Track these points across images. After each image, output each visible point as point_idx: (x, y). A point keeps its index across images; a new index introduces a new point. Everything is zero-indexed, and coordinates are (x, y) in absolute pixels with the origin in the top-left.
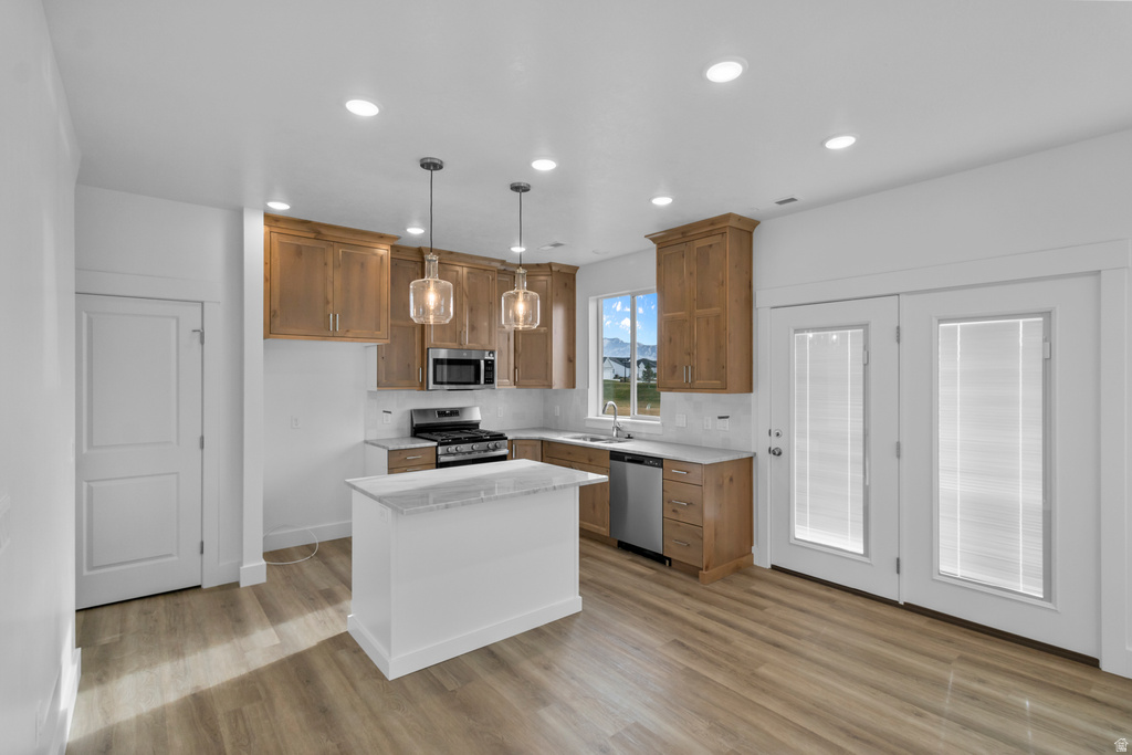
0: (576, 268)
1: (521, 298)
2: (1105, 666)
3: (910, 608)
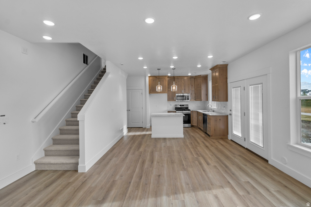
0: (207, 75)
1: (174, 86)
2: (269, 162)
3: (247, 149)
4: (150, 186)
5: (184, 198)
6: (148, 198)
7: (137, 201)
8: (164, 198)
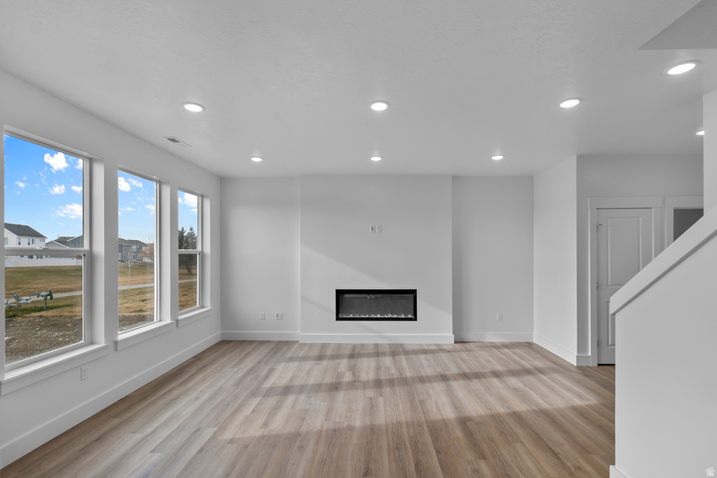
4: (388, 444)
5: (323, 424)
6: (387, 424)
7: (404, 420)
8: (358, 423)
